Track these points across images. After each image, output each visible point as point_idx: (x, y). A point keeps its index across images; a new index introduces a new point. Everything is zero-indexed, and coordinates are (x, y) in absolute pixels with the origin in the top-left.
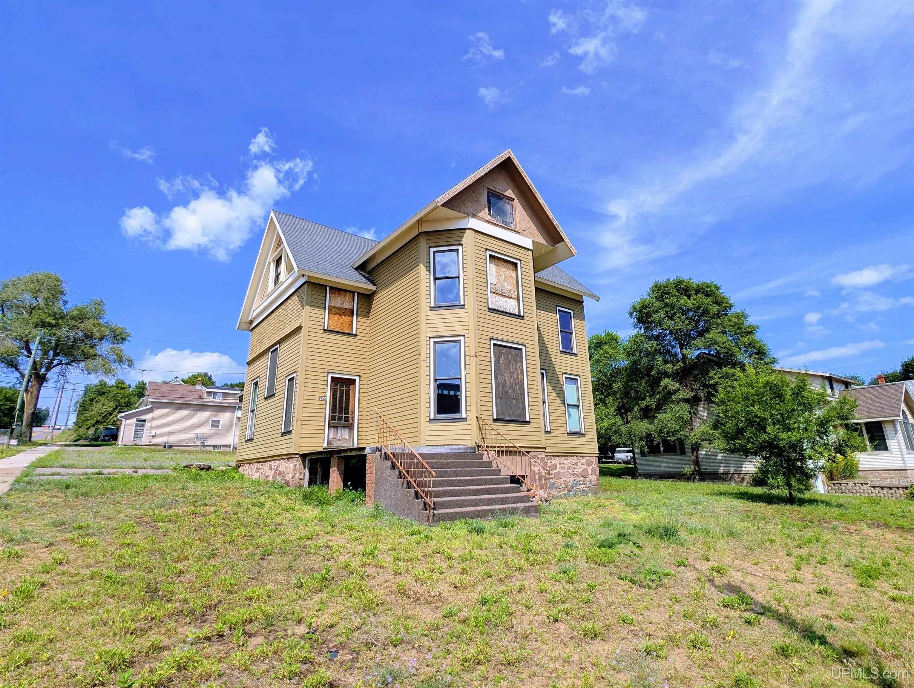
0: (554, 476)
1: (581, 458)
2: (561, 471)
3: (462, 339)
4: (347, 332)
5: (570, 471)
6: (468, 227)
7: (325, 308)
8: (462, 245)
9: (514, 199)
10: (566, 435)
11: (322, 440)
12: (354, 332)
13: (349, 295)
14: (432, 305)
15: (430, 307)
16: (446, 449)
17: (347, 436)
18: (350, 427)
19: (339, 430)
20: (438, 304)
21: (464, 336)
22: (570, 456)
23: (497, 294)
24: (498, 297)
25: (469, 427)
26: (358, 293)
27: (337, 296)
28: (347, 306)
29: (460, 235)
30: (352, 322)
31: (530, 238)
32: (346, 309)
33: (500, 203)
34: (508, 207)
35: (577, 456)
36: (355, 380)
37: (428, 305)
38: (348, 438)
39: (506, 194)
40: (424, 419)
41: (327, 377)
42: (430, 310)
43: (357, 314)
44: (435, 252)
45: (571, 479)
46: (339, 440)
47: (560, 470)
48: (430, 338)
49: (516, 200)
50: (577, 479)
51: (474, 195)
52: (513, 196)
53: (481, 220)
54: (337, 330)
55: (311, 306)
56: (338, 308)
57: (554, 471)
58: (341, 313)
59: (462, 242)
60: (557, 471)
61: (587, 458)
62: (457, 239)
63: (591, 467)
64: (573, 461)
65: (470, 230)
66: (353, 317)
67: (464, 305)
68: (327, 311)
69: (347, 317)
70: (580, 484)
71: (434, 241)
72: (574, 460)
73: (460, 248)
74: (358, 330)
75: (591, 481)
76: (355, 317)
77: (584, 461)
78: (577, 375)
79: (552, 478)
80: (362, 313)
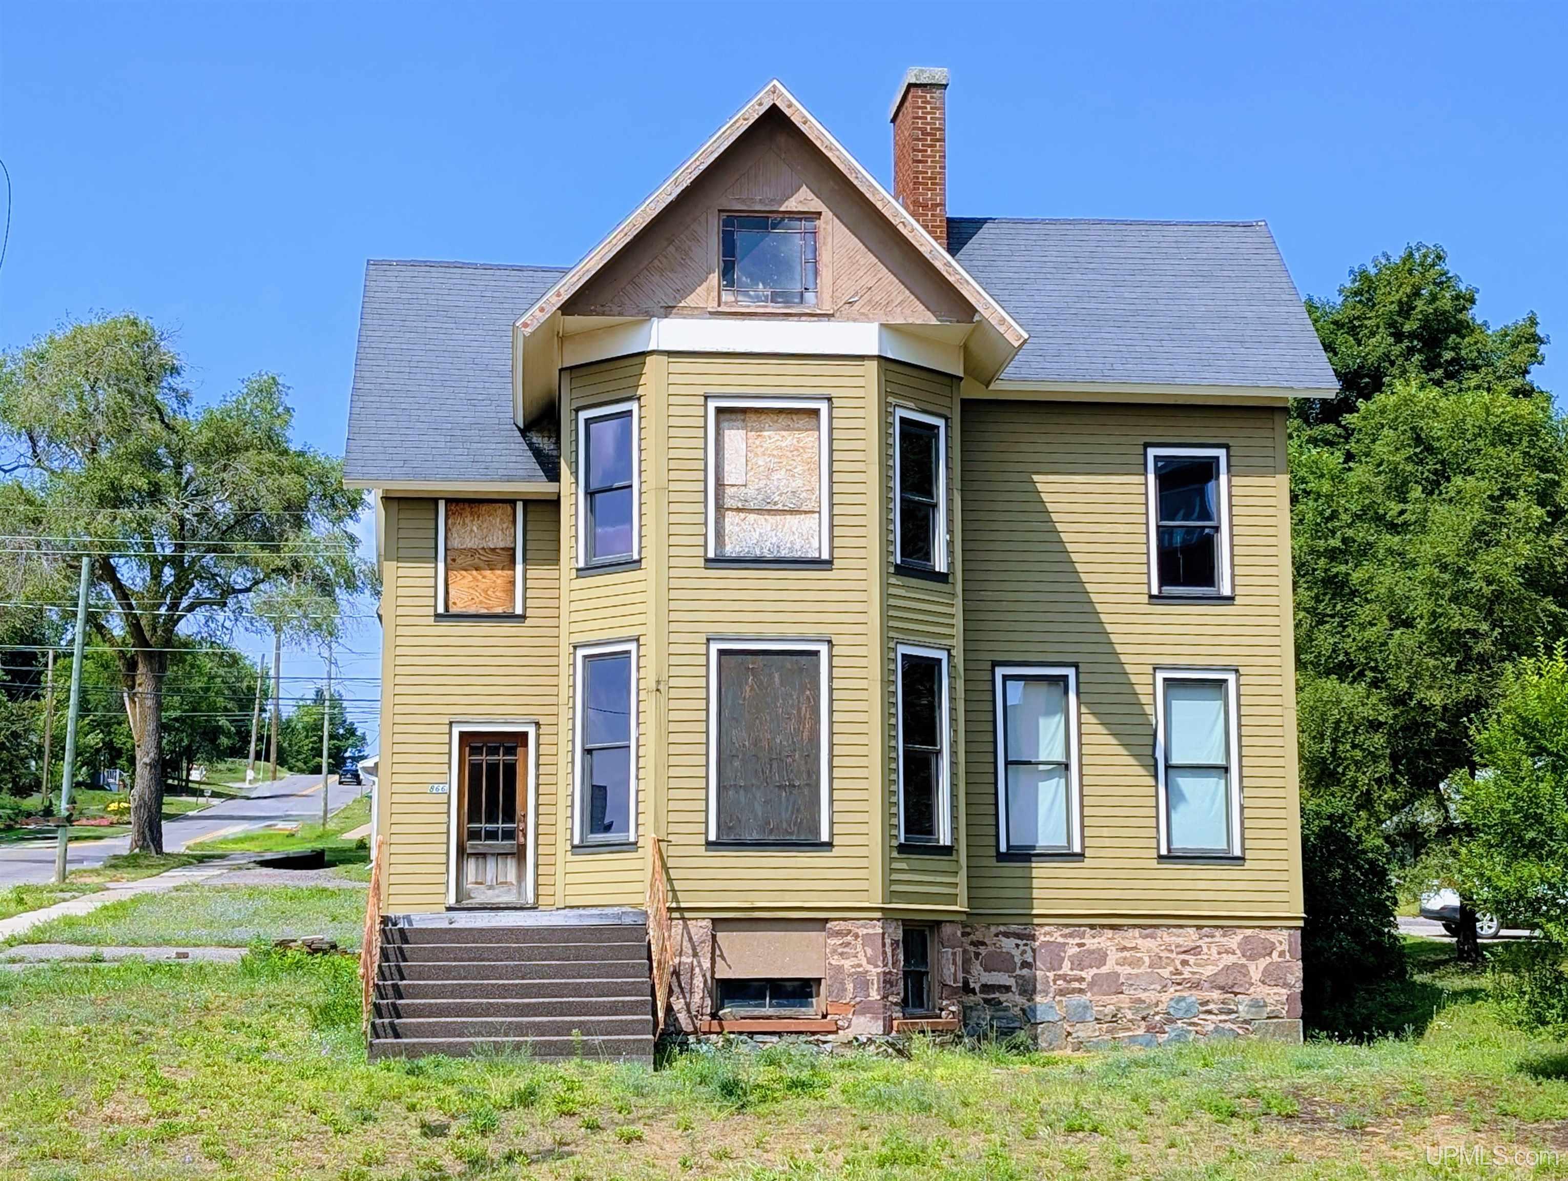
0: (1092, 984)
1: (1218, 933)
2: (1125, 970)
3: (632, 647)
4: (499, 610)
5: (1165, 973)
6: (651, 348)
7: (436, 558)
8: (639, 399)
9: (820, 213)
10: (1154, 863)
11: (442, 889)
12: (519, 611)
13: (501, 510)
14: (581, 564)
15: (578, 570)
16: (566, 916)
17: (512, 876)
18: (520, 855)
19: (491, 864)
20: (597, 560)
21: (638, 640)
22: (1169, 927)
23: (751, 511)
24: (752, 517)
25: (638, 864)
26: (526, 503)
27: (467, 521)
28: (498, 540)
29: (634, 370)
30: (513, 583)
31: (869, 320)
32: (493, 550)
33: (771, 240)
34: (798, 241)
35: (1199, 927)
36: (525, 735)
37: (573, 564)
38: (514, 882)
39: (792, 205)
40: (563, 847)
41: (450, 733)
42: (577, 577)
43: (525, 560)
44: (588, 422)
45: (1165, 997)
46: (491, 887)
47: (1119, 969)
48: (575, 648)
49: (827, 214)
50: (1193, 996)
51: (671, 249)
52: (816, 205)
53: (692, 317)
54: (472, 610)
55: (398, 559)
56: (473, 552)
57: (1095, 971)
58: (482, 564)
59: (640, 392)
60: (1104, 970)
61: (1249, 932)
62: (631, 382)
63: (1263, 963)
64: (1180, 940)
65: (654, 357)
66: (514, 570)
67: (640, 561)
68: (441, 566)
69: (499, 572)
70: (1209, 1012)
71: (589, 390)
72: (1189, 937)
73: (634, 406)
74: (529, 603)
75: (1258, 1005)
76: (519, 567)
77: (1234, 941)
78: (1225, 669)
79: (1081, 991)
80: (540, 555)
